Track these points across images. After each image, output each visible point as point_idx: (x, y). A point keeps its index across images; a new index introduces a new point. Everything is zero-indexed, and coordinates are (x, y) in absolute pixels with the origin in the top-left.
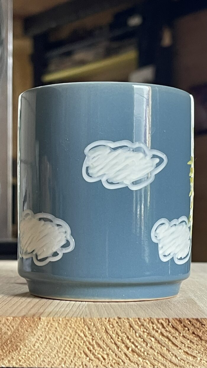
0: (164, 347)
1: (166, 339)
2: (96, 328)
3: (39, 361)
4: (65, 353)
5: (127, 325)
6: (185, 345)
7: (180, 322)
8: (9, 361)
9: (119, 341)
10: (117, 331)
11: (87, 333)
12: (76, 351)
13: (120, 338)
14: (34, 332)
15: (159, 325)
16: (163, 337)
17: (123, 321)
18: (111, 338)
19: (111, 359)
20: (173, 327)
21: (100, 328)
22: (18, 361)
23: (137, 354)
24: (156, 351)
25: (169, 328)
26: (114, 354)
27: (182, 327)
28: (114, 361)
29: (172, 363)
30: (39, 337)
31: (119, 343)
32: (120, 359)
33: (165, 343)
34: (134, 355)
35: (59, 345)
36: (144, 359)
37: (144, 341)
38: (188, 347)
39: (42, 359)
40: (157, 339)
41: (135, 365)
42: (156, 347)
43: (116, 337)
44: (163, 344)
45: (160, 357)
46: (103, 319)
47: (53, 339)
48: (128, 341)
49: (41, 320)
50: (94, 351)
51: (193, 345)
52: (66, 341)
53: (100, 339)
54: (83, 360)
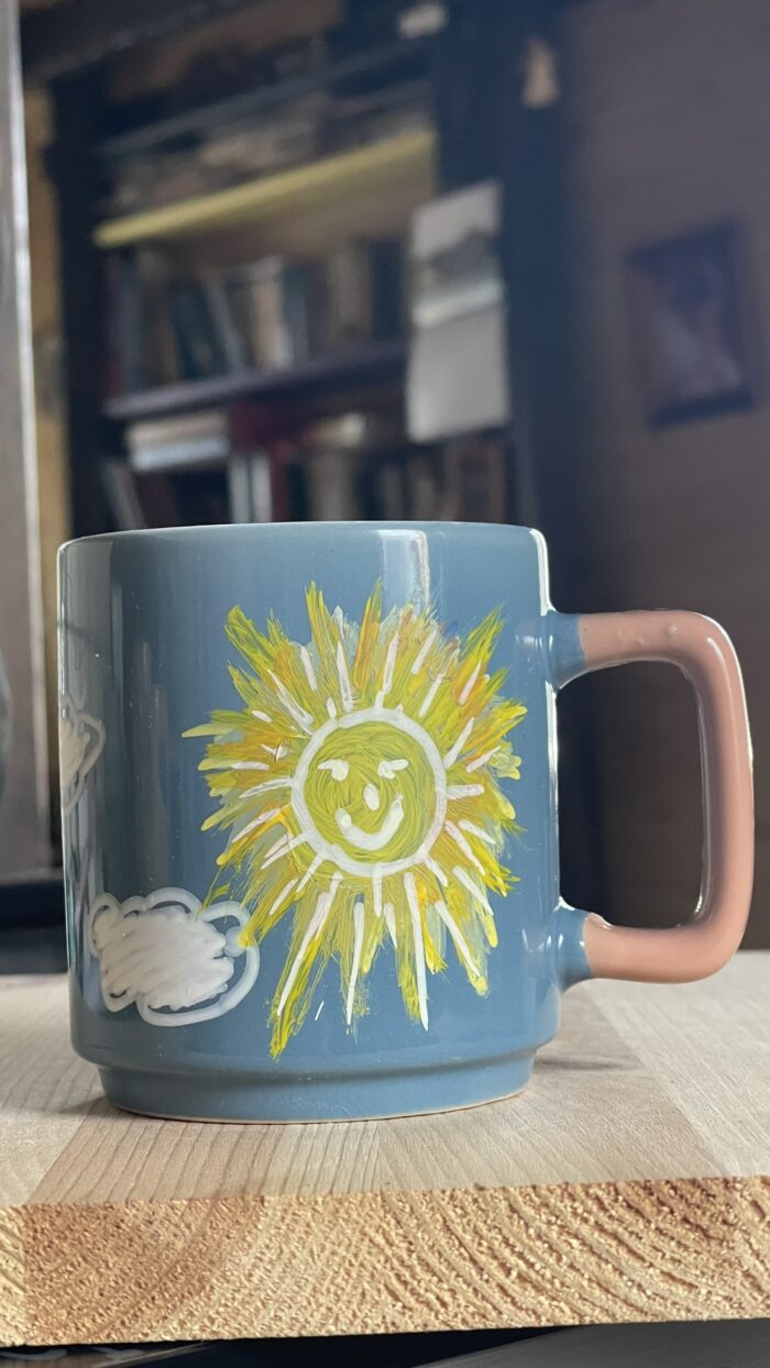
0: (607, 1262)
1: (610, 1241)
2: (416, 1218)
3: (264, 1318)
4: (336, 1294)
5: (503, 1205)
6: (664, 1255)
7: (648, 1190)
8: (182, 1323)
9: (482, 1253)
10: (475, 1227)
11: (393, 1234)
12: (367, 1286)
13: (485, 1244)
14: (249, 1239)
15: (590, 1202)
16: (603, 1235)
17: (491, 1196)
18: (461, 1244)
19: (463, 1303)
20: (629, 1207)
21: (427, 1217)
22: (208, 1324)
23: (535, 1287)
24: (586, 1276)
25: (619, 1211)
26: (471, 1290)
27: (653, 1205)
28: (471, 1309)
29: (631, 1305)
30: (263, 1253)
31: (482, 1259)
32: (488, 1301)
33: (608, 1251)
34: (526, 1289)
35: (319, 1271)
36: (554, 1299)
37: (550, 1247)
38: (673, 1260)
39: (272, 1314)
40: (588, 1242)
41: (529, 1316)
42: (584, 1264)
43: (473, 1241)
44: (604, 1256)
45: (597, 1292)
46: (437, 1193)
47: (303, 1255)
48: (507, 1252)
49: (266, 1204)
50: (415, 1283)
51: (685, 1254)
52: (336, 1258)
53: (431, 1247)
54: (387, 1310)
